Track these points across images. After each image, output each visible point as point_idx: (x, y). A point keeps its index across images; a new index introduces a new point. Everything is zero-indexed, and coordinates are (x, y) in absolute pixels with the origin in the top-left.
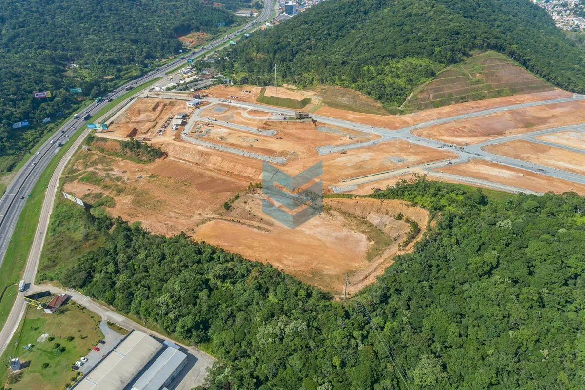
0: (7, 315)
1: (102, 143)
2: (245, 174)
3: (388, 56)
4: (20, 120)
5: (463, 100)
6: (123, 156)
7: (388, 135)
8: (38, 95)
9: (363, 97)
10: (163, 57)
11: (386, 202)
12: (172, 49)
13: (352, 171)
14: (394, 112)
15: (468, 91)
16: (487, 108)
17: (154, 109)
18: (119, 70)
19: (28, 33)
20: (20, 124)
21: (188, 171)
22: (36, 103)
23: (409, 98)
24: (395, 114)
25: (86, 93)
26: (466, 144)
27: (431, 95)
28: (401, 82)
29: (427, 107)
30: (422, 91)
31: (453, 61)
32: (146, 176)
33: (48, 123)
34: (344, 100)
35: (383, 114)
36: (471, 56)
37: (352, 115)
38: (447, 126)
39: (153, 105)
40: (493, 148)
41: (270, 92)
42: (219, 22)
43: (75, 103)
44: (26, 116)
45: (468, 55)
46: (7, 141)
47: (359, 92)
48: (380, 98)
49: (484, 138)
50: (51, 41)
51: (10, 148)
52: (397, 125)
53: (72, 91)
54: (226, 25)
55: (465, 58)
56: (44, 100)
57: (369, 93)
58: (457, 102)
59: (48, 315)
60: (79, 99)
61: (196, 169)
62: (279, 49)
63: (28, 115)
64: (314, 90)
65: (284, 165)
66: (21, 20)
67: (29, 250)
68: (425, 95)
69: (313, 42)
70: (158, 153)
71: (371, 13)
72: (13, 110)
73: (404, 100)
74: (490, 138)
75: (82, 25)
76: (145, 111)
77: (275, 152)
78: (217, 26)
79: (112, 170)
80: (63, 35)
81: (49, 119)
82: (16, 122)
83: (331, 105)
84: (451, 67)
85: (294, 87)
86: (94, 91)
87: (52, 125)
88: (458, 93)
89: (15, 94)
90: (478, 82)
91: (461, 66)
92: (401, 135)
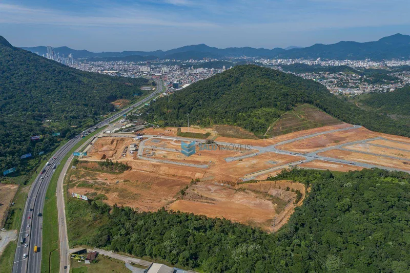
0: (59, 268)
1: (85, 164)
2: (185, 175)
3: (251, 107)
4: (26, 153)
5: (297, 130)
6: (102, 171)
7: (262, 150)
8: (34, 138)
9: (242, 130)
10: (104, 114)
11: (278, 181)
12: (109, 109)
13: (248, 170)
14: (262, 138)
15: (299, 125)
16: (312, 133)
17: (112, 142)
18: (80, 122)
20: (26, 156)
21: (148, 177)
22: (33, 143)
23: (269, 129)
24: (263, 138)
25: (63, 136)
26: (307, 152)
27: (281, 128)
28: (262, 121)
29: (279, 134)
30: (275, 126)
31: (288, 109)
32: (121, 181)
33: (42, 155)
34: (231, 132)
35: (256, 139)
36: (296, 106)
37: (238, 141)
38: (294, 143)
39: (110, 141)
40: (322, 154)
41: (184, 130)
42: (134, 93)
43: (56, 143)
45: (295, 106)
46: (20, 166)
47: (240, 128)
48: (252, 130)
49: (316, 149)
50: (31, 107)
51: (22, 171)
52: (266, 144)
53: (54, 135)
54: (139, 95)
55: (293, 107)
56: (37, 140)
57: (245, 128)
58: (295, 131)
59: (87, 264)
60: (59, 140)
61: (152, 175)
63: (30, 150)
64: (211, 128)
65: (209, 169)
66: (10, 94)
67: (57, 229)
68: (277, 127)
70: (125, 167)
72: (21, 147)
73: (266, 130)
74: (319, 149)
75: (50, 97)
76: (106, 144)
77: (200, 162)
78: (133, 96)
79: (97, 179)
80: (39, 103)
81: (42, 152)
82: (23, 154)
83: (224, 135)
84: (287, 112)
85: (198, 127)
86: (68, 134)
87: (45, 156)
88: (295, 126)
89: (19, 137)
90: (303, 120)
91: (292, 111)
92: (270, 149)
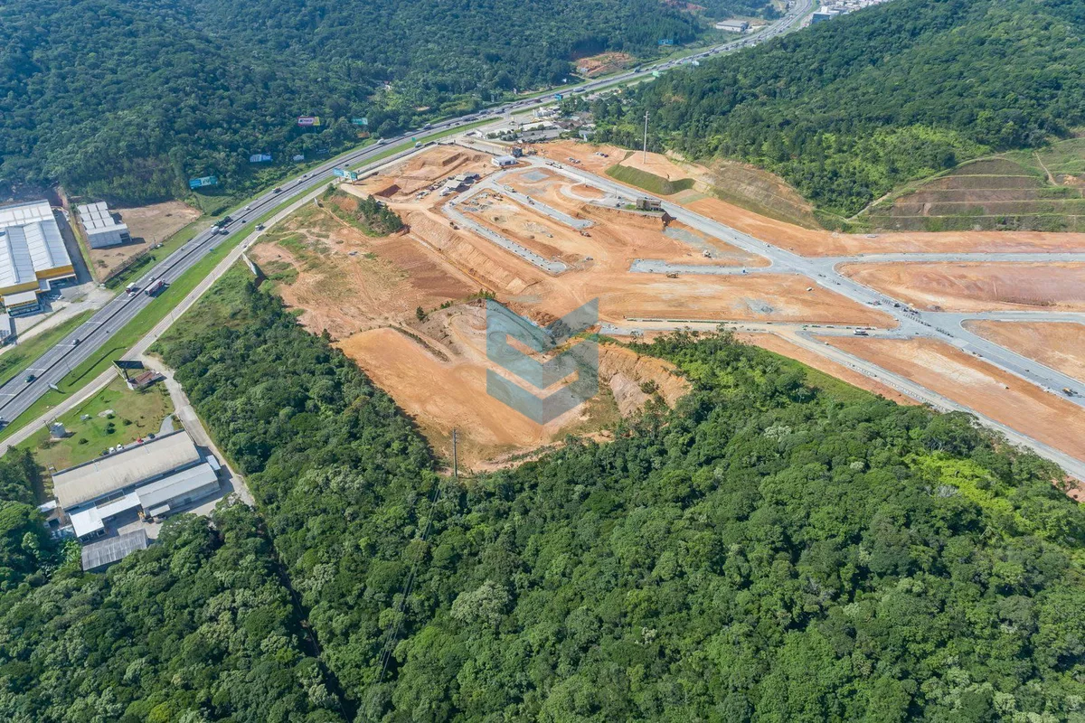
1: (340, 199)
2: (492, 278)
3: (878, 119)
4: (264, 152)
5: (1005, 224)
6: (354, 220)
7: (784, 261)
8: (304, 121)
9: (785, 188)
10: (529, 86)
11: (645, 358)
12: (549, 76)
13: (661, 307)
14: (830, 227)
15: (1025, 208)
17: (445, 163)
18: (442, 100)
19: (347, 34)
20: (259, 158)
21: (422, 257)
22: (298, 130)
23: (875, 203)
24: (833, 229)
25: (372, 128)
26: (938, 308)
27: (928, 206)
28: (875, 172)
29: (907, 226)
30: (907, 195)
31: (1018, 141)
32: (362, 252)
33: (300, 162)
34: (749, 191)
35: (808, 227)
36: (1073, 136)
37: (750, 219)
38: (926, 268)
39: (448, 157)
40: (994, 329)
41: (636, 160)
42: (665, 36)
43: (351, 140)
44: (272, 148)
45: (1061, 134)
46: (230, 176)
47: (781, 180)
48: (815, 195)
49: (991, 305)
50: (372, 49)
51: (232, 187)
52: (820, 250)
53: (356, 121)
54: (676, 43)
55: (1054, 140)
56: (310, 129)
57: (798, 184)
58: (988, 226)
59: (128, 390)
60: (360, 136)
61: (434, 257)
62: (711, 90)
63: (277, 146)
64: (708, 167)
65: (557, 275)
66: (345, 14)
67: (166, 313)
68: (914, 202)
69: (781, 84)
70: (397, 225)
71: (925, 35)
72: (260, 136)
73: (864, 206)
74: (1006, 307)
75: (428, 28)
76: (432, 164)
77: (561, 253)
78: (657, 45)
79: (327, 237)
80: (393, 41)
81: (302, 157)
82: (256, 153)
83: (724, 195)
84: (1009, 156)
85: (679, 157)
86: (384, 126)
87: (303, 166)
88: (994, 209)
89: (273, 116)
90: (1064, 193)
91: (1038, 155)
92: (806, 267)
